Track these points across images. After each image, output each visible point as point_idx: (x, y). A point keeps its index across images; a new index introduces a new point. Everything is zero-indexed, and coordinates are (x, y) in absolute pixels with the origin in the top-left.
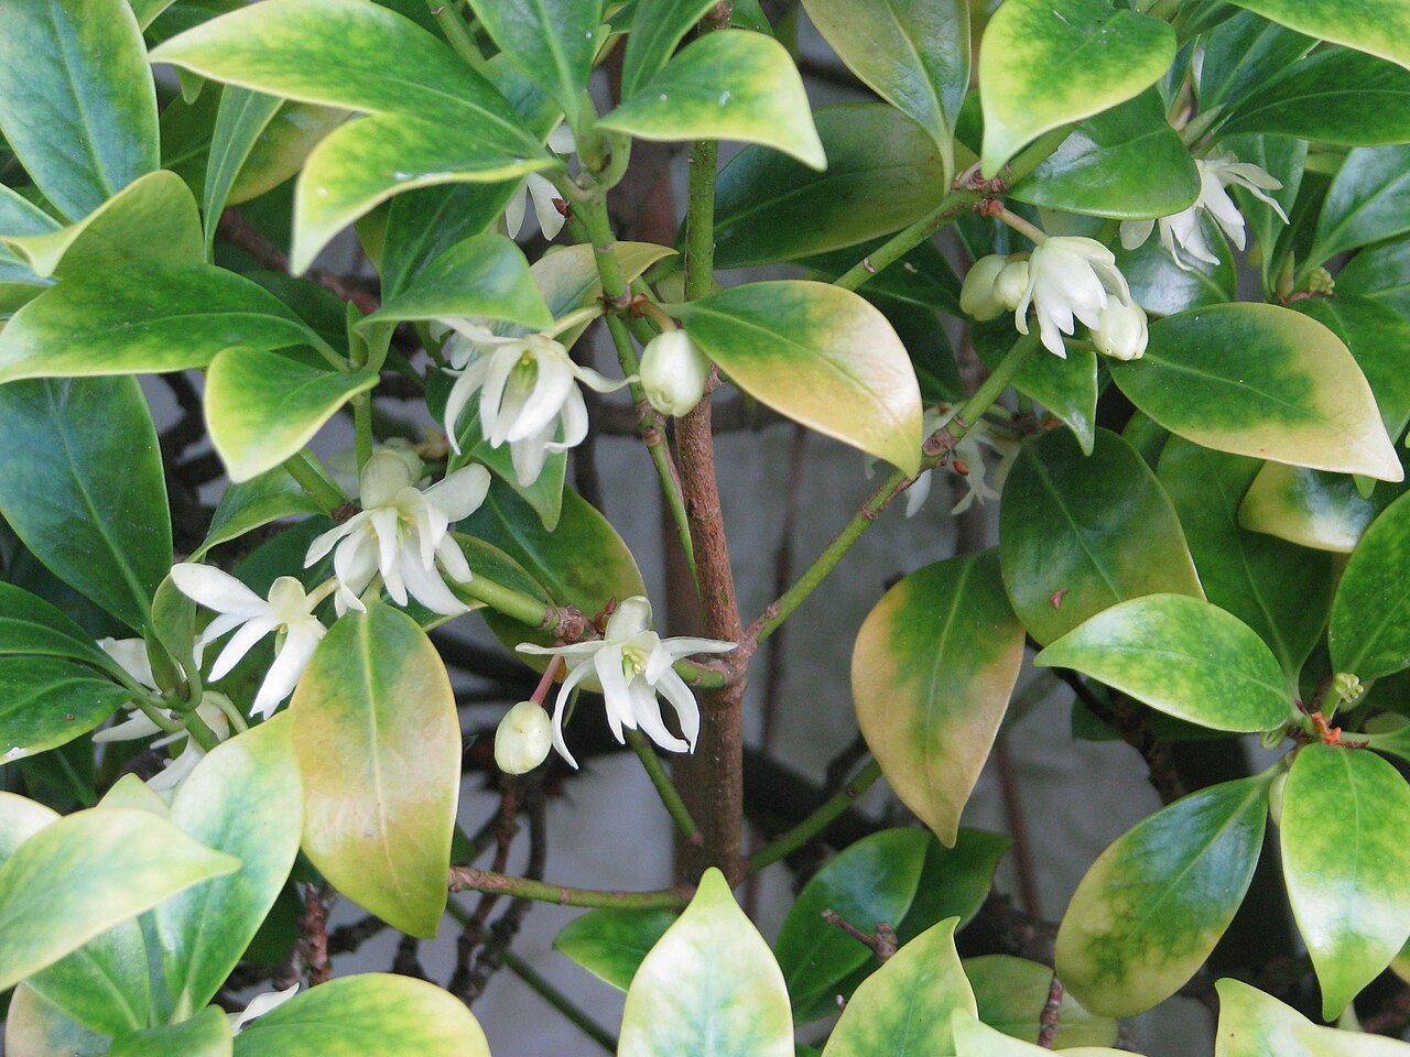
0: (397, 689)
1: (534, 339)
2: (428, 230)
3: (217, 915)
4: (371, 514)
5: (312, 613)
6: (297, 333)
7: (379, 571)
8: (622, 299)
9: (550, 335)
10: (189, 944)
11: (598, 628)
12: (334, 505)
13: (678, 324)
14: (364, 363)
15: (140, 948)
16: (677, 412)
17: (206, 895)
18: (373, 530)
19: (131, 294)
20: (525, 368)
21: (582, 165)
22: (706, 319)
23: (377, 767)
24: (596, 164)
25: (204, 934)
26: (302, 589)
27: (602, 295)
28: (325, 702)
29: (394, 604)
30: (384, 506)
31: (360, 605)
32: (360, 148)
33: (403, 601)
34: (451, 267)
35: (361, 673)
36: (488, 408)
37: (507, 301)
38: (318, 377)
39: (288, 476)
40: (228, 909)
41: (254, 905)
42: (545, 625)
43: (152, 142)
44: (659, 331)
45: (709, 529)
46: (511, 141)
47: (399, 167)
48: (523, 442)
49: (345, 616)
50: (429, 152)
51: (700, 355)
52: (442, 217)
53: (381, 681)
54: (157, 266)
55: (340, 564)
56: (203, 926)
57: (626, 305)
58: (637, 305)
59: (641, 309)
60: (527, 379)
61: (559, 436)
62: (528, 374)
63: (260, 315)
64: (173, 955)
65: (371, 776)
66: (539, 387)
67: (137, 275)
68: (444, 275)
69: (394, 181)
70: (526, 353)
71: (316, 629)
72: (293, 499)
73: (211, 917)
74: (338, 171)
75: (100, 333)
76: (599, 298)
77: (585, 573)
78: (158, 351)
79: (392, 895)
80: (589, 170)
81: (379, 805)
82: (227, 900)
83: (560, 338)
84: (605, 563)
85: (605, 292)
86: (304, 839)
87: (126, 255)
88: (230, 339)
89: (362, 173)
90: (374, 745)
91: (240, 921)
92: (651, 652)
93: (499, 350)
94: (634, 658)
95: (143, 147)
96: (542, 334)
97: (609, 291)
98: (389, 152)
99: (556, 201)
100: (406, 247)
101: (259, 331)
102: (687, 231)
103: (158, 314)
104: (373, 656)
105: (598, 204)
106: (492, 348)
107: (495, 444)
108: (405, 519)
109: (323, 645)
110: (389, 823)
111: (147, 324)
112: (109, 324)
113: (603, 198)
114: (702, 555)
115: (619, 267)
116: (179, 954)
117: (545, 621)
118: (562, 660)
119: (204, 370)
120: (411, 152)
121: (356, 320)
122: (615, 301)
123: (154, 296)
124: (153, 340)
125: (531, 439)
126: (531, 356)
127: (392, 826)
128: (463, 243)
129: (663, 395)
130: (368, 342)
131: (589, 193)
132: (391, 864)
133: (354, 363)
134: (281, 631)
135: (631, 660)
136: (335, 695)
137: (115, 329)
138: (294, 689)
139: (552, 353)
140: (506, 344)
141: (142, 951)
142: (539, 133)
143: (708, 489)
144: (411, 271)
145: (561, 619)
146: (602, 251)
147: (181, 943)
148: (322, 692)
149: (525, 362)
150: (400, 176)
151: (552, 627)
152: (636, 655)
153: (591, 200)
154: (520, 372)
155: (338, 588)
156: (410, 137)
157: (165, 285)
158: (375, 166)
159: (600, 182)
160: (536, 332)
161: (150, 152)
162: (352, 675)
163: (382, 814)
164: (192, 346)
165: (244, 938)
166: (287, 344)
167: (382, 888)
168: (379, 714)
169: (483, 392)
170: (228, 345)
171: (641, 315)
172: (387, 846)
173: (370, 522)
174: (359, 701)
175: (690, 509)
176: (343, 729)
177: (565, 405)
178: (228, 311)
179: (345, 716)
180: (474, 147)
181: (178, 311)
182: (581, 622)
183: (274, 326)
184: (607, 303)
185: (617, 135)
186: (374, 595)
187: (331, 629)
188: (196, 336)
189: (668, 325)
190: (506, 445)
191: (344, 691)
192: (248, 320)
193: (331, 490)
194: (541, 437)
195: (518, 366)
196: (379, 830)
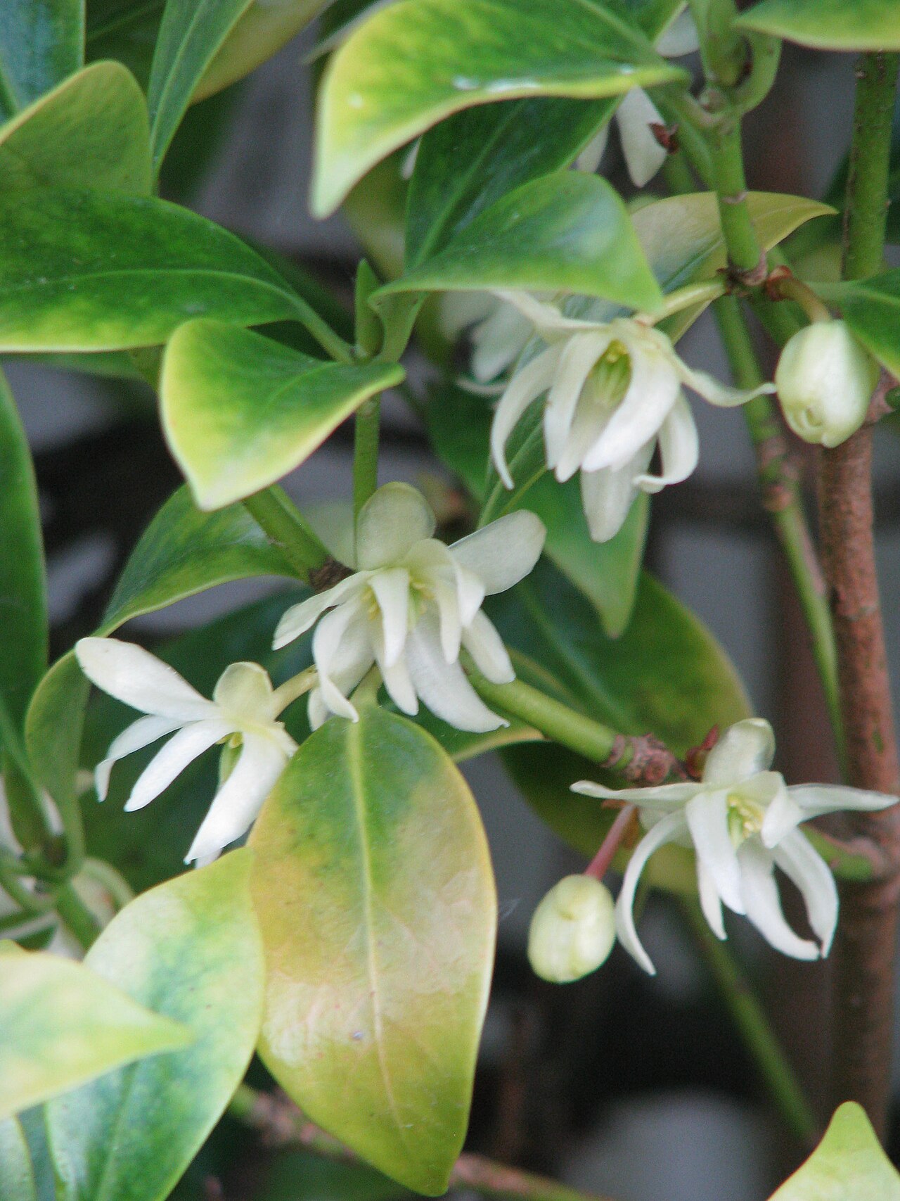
0: (404, 830)
1: (626, 324)
2: (478, 161)
3: (136, 1134)
4: (370, 578)
5: (278, 719)
6: (283, 304)
7: (375, 664)
8: (754, 271)
9: (648, 319)
10: (95, 1174)
11: (691, 769)
12: (313, 562)
13: (836, 312)
14: (377, 351)
15: (25, 1175)
16: (829, 439)
17: (121, 1104)
18: (373, 600)
19: (48, 237)
20: (612, 366)
21: (709, 75)
22: (875, 306)
23: (371, 941)
24: (730, 76)
25: (118, 1159)
26: (266, 682)
27: (724, 265)
28: (296, 845)
29: (399, 712)
30: (389, 566)
31: (349, 710)
32: (409, 41)
33: (411, 708)
34: (516, 216)
35: (349, 806)
36: (557, 422)
37: (598, 268)
38: (313, 368)
39: (246, 518)
40: (152, 1126)
41: (193, 1120)
42: (613, 761)
43: (74, 17)
44: (805, 321)
45: (861, 633)
46: (611, 38)
47: (461, 70)
48: (603, 473)
49: (324, 728)
50: (501, 51)
51: (864, 356)
52: (500, 144)
53: (380, 820)
54: (85, 198)
55: (322, 649)
56: (115, 1148)
57: (759, 282)
58: (776, 282)
59: (782, 288)
60: (612, 383)
61: (656, 467)
62: (615, 376)
63: (233, 276)
64: (71, 1187)
65: (362, 952)
66: (633, 393)
67: (57, 210)
68: (507, 225)
69: (452, 91)
70: (613, 345)
71: (280, 744)
72: (252, 554)
73: (130, 1136)
74: (376, 72)
75: (5, 291)
76: (721, 271)
77: (667, 705)
78: (88, 322)
79: (387, 1126)
80: (719, 83)
81: (372, 994)
82: (151, 1113)
83: (664, 325)
84: (696, 690)
85: (730, 261)
86: (261, 1039)
87: (43, 180)
88: (190, 307)
89: (410, 77)
90: (368, 911)
91: (167, 1142)
92: (767, 804)
93: (575, 340)
94: (744, 812)
95: (60, 24)
96: (637, 318)
97: (737, 260)
98: (446, 48)
99: (655, 128)
100: (445, 186)
101: (230, 297)
102: (849, 180)
103: (87, 267)
104: (368, 784)
105: (729, 133)
106: (565, 335)
107: (563, 475)
108: (418, 586)
109: (293, 765)
110: (387, 1022)
111: (73, 280)
112: (18, 278)
113: (735, 124)
114: (849, 673)
115: (753, 225)
116: (79, 1186)
117: (612, 753)
118: (636, 813)
119: (160, 348)
120: (475, 49)
121: (370, 290)
122: (744, 275)
123: (81, 241)
124: (81, 304)
125: (615, 469)
126: (620, 348)
127: (391, 1025)
128: (532, 183)
129: (809, 413)
130: (385, 320)
131: (717, 117)
132: (386, 1078)
133: (361, 350)
134: (232, 745)
135: (740, 816)
136: (312, 836)
137: (27, 285)
138: (251, 826)
139: (652, 346)
140: (585, 331)
141: (28, 1179)
142: (650, 26)
143: (862, 572)
144: (452, 220)
145: (638, 751)
146: (730, 201)
147: (83, 1173)
148: (292, 831)
149: (612, 358)
150: (462, 83)
151: (623, 763)
152: (749, 808)
153: (718, 127)
154: (603, 373)
155: (316, 684)
156: (475, 28)
157: (97, 226)
158: (428, 68)
159: (734, 101)
160: (630, 313)
161: (70, 32)
162: (337, 808)
163: (377, 1008)
164: (137, 315)
165: (175, 1165)
166: (268, 319)
167: (372, 1115)
168: (376, 866)
169: (551, 397)
170: (188, 315)
171: (781, 297)
172: (381, 1052)
173: (369, 589)
174: (347, 846)
175: (834, 601)
176: (321, 885)
177: (666, 425)
178: (186, 267)
179: (326, 867)
180: (561, 46)
181: (117, 265)
182: (666, 758)
183: (250, 291)
184: (733, 276)
185: (762, 36)
186: (369, 698)
187: (304, 744)
188: (142, 301)
189: (819, 312)
190: (577, 476)
191: (325, 831)
192: (214, 282)
193: (310, 542)
194: (629, 469)
195: (603, 365)
196: (372, 1031)
